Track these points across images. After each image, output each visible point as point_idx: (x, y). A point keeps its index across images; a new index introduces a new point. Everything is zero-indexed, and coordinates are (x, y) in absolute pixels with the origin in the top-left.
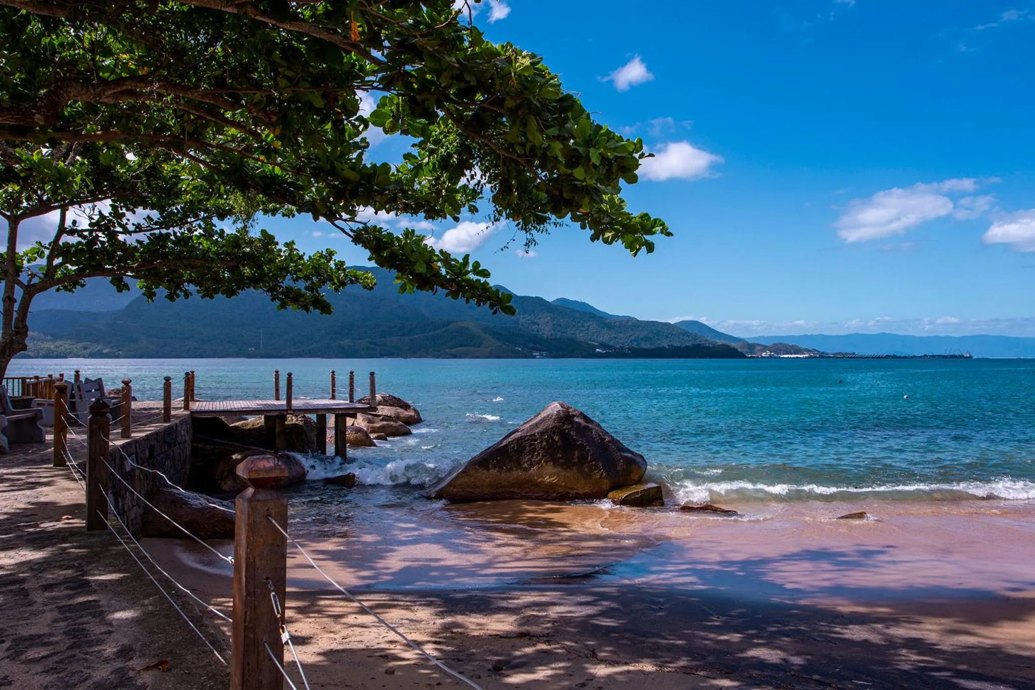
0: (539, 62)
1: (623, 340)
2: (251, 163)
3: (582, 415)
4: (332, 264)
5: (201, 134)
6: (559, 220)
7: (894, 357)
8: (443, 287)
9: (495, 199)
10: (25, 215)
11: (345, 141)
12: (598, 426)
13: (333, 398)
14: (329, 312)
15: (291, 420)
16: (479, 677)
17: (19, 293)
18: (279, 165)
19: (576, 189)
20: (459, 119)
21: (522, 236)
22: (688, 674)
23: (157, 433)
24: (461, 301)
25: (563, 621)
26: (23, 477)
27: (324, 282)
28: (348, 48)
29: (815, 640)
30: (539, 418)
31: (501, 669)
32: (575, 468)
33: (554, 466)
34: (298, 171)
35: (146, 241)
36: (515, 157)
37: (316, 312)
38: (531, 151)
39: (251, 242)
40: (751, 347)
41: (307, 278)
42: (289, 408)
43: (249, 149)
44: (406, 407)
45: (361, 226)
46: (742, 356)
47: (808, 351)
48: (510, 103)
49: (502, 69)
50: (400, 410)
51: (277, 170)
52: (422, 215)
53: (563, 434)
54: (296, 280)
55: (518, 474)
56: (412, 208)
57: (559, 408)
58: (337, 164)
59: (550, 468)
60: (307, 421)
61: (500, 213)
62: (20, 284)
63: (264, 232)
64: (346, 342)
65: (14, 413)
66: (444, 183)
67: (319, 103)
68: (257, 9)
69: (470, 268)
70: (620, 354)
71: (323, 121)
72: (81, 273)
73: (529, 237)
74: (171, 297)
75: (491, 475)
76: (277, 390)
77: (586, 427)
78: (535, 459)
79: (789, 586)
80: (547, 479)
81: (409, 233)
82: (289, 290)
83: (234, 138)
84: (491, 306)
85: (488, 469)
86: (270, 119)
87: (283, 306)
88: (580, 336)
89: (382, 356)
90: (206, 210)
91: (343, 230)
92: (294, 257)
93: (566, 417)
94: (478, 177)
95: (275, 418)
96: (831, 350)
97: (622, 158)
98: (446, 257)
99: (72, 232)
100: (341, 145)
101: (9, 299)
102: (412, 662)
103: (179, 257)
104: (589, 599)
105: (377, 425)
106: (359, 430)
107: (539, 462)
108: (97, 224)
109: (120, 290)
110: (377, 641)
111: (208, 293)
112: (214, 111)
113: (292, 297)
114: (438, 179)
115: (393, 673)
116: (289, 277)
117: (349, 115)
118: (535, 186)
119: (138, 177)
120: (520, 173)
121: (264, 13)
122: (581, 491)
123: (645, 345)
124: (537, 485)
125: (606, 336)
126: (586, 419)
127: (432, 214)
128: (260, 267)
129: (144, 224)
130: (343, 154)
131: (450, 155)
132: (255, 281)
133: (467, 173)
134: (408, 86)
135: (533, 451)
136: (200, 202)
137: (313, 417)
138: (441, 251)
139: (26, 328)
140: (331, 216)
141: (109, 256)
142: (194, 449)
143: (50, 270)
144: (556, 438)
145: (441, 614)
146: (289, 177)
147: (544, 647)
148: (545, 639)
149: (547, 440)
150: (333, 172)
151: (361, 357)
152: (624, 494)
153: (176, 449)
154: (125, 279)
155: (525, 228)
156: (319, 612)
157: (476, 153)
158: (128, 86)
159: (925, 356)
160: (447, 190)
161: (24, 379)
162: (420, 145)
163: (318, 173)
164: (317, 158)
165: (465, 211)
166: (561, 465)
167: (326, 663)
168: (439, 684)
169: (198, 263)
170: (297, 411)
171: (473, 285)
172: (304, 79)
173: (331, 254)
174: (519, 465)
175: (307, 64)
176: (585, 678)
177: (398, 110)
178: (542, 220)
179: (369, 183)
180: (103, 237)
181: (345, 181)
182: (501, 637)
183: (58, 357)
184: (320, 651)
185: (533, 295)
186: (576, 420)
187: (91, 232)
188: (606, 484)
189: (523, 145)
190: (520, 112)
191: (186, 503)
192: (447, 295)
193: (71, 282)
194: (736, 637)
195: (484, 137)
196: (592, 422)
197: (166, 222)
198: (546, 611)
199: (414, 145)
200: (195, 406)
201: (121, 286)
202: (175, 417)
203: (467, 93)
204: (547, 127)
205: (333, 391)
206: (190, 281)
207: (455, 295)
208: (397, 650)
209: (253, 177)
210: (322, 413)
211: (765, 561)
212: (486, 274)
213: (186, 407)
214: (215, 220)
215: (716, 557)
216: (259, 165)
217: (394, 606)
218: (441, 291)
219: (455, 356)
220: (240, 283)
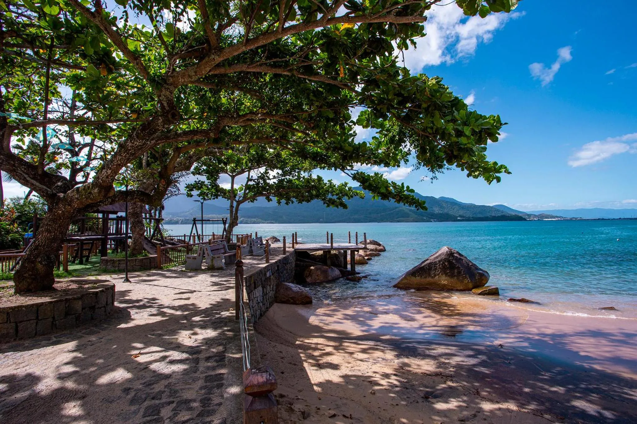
0: (441, 81)
1: (468, 214)
2: (308, 148)
3: (458, 253)
4: (347, 188)
5: (286, 136)
6: (450, 167)
7: (603, 219)
8: (393, 198)
9: (418, 157)
10: (236, 175)
11: (346, 133)
12: (466, 257)
13: (350, 243)
14: (347, 208)
15: (333, 252)
16: (418, 402)
17: (235, 204)
18: (319, 147)
19: (460, 149)
20: (398, 118)
21: (431, 174)
22: (536, 415)
23: (280, 260)
24: (401, 204)
25: (459, 367)
26: (225, 283)
27: (343, 196)
28: (342, 87)
29: (613, 398)
30: (438, 254)
31: (429, 398)
32: (456, 278)
33: (446, 276)
34: (327, 149)
35: (277, 182)
36: (427, 134)
37: (341, 208)
38: (436, 131)
39: (314, 181)
40: (529, 215)
41: (337, 195)
42: (332, 248)
43: (306, 142)
44: (380, 245)
45: (356, 172)
46: (525, 220)
47: (557, 217)
48: (424, 105)
49: (421, 87)
50: (377, 246)
51: (319, 150)
52: (382, 165)
53: (449, 262)
54: (333, 195)
55: (429, 279)
56: (378, 162)
57: (447, 250)
58: (342, 144)
59: (444, 277)
60: (339, 252)
61: (419, 163)
62: (235, 200)
63: (318, 176)
64: (356, 216)
65: (229, 253)
66: (392, 150)
67: (331, 116)
68: (299, 72)
69: (405, 189)
70: (468, 220)
71: (335, 125)
72: (255, 195)
73: (434, 175)
74: (287, 203)
75: (417, 280)
76: (328, 239)
77: (460, 259)
78: (437, 273)
79: (582, 354)
80: (443, 282)
81: (376, 174)
82: (330, 199)
83: (300, 137)
84: (416, 207)
85: (415, 277)
86: (310, 125)
87: (328, 206)
88: (451, 213)
89: (370, 222)
90: (298, 169)
91: (348, 174)
92: (332, 186)
93: (451, 254)
94: (408, 147)
95: (327, 252)
96: (569, 216)
97: (488, 129)
98: (394, 184)
99: (251, 180)
100: (344, 135)
101: (232, 206)
102: (384, 387)
103: (289, 188)
104: (471, 353)
105: (368, 253)
106: (361, 256)
107: (438, 275)
108: (260, 177)
109: (269, 201)
110: (367, 371)
111: (300, 202)
112: (290, 126)
113: (331, 202)
114: (389, 148)
115: (374, 394)
116: (330, 194)
117: (346, 121)
118: (438, 150)
119: (273, 157)
120: (430, 142)
121: (302, 74)
122: (459, 288)
123: (479, 216)
124: (438, 285)
125: (461, 212)
126: (460, 254)
127: (387, 165)
128: (318, 191)
129: (276, 175)
130: (346, 140)
131: (394, 136)
132: (317, 196)
133: (403, 144)
134: (372, 102)
135: (436, 269)
136: (296, 165)
137: (342, 251)
138: (392, 182)
139: (237, 217)
140: (343, 169)
141: (264, 188)
142: (296, 264)
143: (245, 194)
144: (446, 263)
145: (398, 356)
146: (324, 152)
147: (450, 383)
148: (450, 378)
149: (442, 264)
150: (341, 148)
151: (362, 222)
152: (480, 291)
153: (288, 266)
154: (270, 197)
155: (432, 171)
156: (343, 349)
157: (407, 135)
158: (248, 117)
159: (620, 218)
160: (393, 154)
161: (237, 235)
162: (380, 132)
163: (335, 149)
164: (334, 143)
165: (402, 162)
166: (449, 276)
167: (343, 384)
168: (397, 405)
169: (296, 190)
170: (335, 249)
171: (407, 197)
172: (324, 105)
173: (346, 184)
174: (430, 275)
175: (325, 98)
176: (475, 410)
177: (368, 116)
178: (441, 167)
179: (357, 151)
180: (261, 181)
181: (347, 152)
182: (428, 375)
183: (257, 223)
184: (341, 375)
185: (430, 196)
186: (455, 255)
187: (258, 179)
188: (470, 286)
189: (432, 128)
190: (430, 109)
191: (291, 289)
192: (395, 201)
193: (253, 199)
194: (560, 389)
195: (411, 125)
196: (462, 256)
197: (284, 174)
198: (449, 359)
199: (377, 133)
200: (297, 246)
201: (269, 200)
202: (288, 252)
203: (402, 103)
204: (445, 116)
205: (350, 240)
206: (293, 197)
207: (398, 201)
208: (377, 378)
209: (309, 153)
210: (346, 249)
211: (564, 335)
212: (412, 191)
213: (293, 247)
214: (302, 172)
215: (535, 330)
216: (311, 148)
217: (377, 349)
218: (393, 200)
219: (399, 222)
220: (312, 197)
